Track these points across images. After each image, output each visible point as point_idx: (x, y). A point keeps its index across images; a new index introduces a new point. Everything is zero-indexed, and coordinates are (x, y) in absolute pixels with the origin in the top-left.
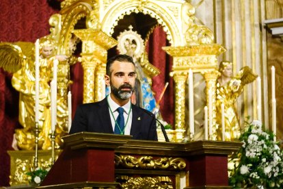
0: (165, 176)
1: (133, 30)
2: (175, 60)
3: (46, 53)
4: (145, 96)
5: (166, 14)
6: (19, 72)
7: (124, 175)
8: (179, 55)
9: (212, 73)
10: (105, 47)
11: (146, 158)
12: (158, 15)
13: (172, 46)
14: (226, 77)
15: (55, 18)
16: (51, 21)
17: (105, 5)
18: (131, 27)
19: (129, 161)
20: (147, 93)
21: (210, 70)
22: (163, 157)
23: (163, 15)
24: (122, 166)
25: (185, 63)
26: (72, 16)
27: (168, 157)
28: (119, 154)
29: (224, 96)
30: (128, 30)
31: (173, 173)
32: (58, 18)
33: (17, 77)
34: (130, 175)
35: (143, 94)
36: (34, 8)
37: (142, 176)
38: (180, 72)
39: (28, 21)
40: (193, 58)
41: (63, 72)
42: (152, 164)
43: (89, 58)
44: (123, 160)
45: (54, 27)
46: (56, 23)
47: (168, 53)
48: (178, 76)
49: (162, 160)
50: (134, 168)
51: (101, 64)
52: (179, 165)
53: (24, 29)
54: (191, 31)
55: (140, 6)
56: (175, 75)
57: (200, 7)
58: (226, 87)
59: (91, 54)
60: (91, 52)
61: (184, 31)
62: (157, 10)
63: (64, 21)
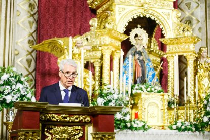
0: (78, 126)
1: (141, 28)
2: (168, 46)
3: (78, 45)
4: (149, 71)
5: (162, 17)
6: (63, 57)
7: (51, 125)
8: (170, 44)
9: (191, 55)
10: (119, 40)
11: (64, 115)
12: (156, 17)
13: (166, 37)
14: (204, 57)
15: (93, 21)
16: (91, 22)
17: (119, 12)
18: (139, 26)
19: (54, 117)
20: (150, 69)
21: (190, 54)
22: (76, 115)
23: (160, 18)
24: (49, 120)
25: (174, 49)
26: (102, 20)
27: (79, 115)
28: (47, 113)
29: (202, 70)
30: (137, 28)
31: (83, 124)
32: (95, 20)
33: (61, 60)
34: (55, 126)
35: (147, 69)
36: (81, 14)
37: (63, 126)
38: (171, 55)
39: (77, 22)
40: (179, 46)
41: (98, 55)
42: (68, 119)
43: (106, 47)
44: (50, 117)
45: (93, 26)
46: (94, 24)
47: (163, 42)
48: (169, 58)
49: (75, 116)
50: (57, 121)
51: (115, 51)
52: (86, 120)
53: (75, 28)
54: (178, 28)
55: (143, 12)
56: (167, 57)
57: (196, 10)
58: (203, 64)
59: (108, 45)
60: (107, 44)
61: (174, 28)
62: (155, 14)
63: (98, 23)
